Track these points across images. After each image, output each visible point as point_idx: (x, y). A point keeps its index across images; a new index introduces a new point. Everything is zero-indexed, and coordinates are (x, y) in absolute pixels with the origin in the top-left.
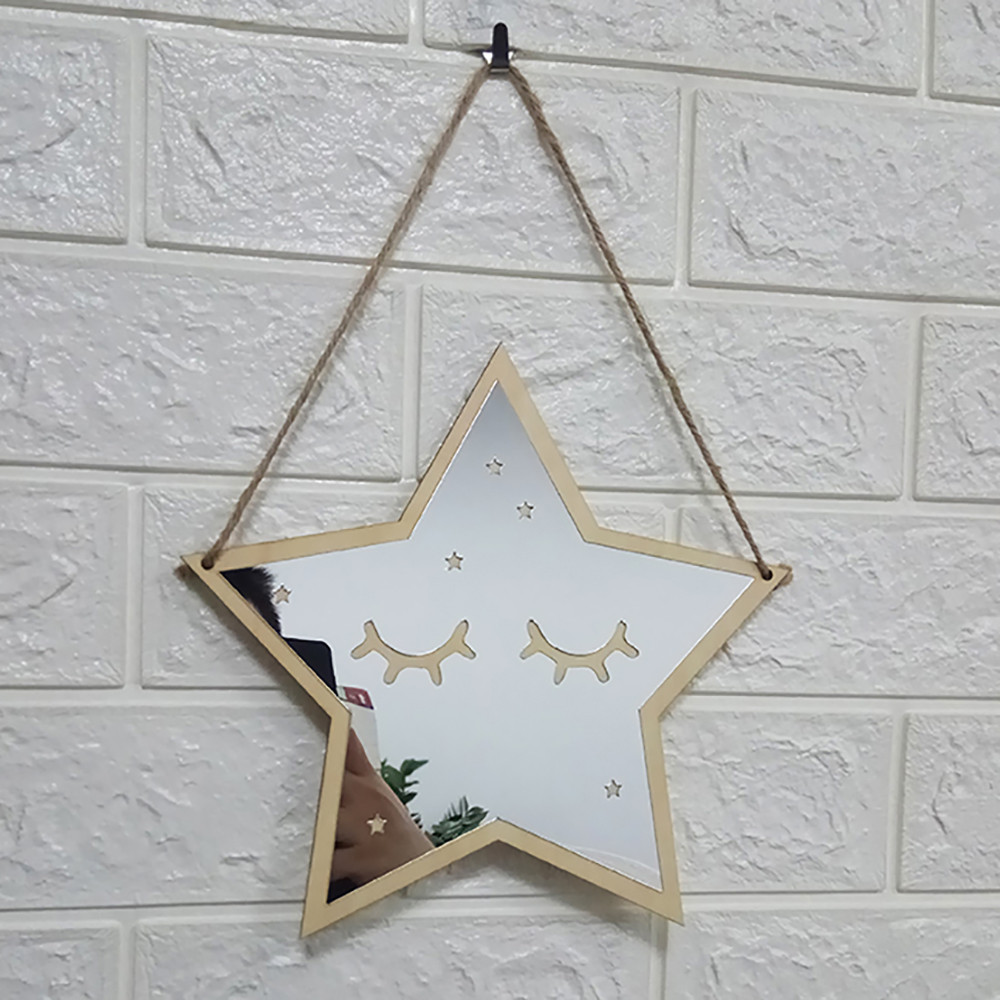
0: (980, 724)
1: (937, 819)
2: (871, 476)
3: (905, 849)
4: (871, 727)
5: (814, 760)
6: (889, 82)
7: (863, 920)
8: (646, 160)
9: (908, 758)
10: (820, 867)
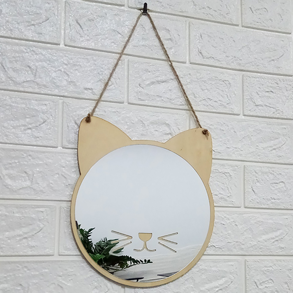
0: (261, 168)
1: (253, 190)
2: (233, 109)
3: (246, 197)
4: (236, 167)
5: (223, 174)
6: (233, 23)
7: (237, 214)
8: (179, 36)
9: (245, 175)
10: (226, 200)
